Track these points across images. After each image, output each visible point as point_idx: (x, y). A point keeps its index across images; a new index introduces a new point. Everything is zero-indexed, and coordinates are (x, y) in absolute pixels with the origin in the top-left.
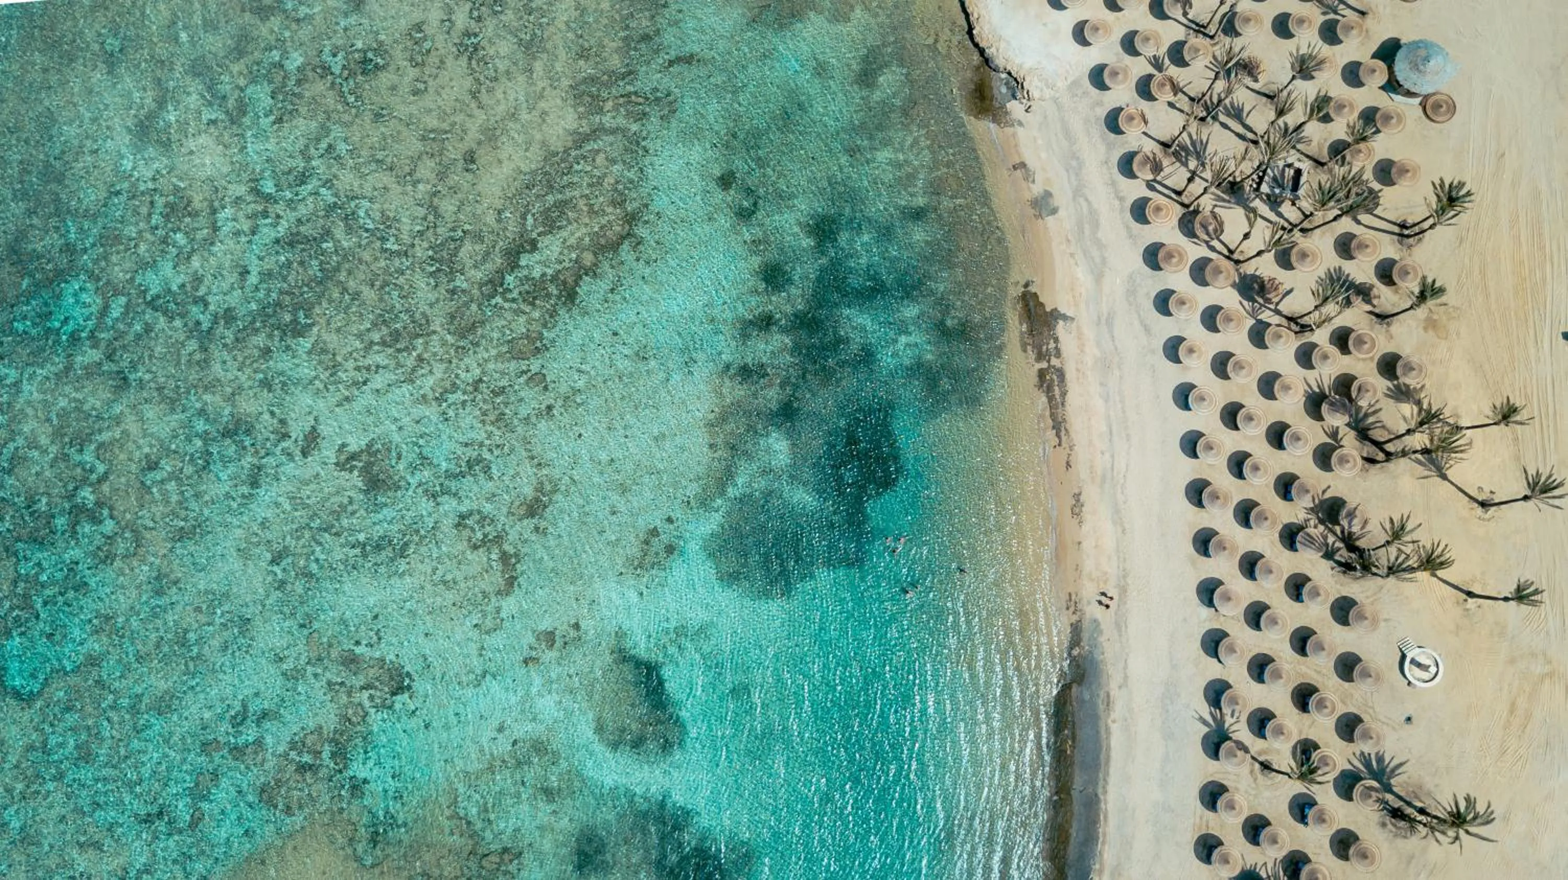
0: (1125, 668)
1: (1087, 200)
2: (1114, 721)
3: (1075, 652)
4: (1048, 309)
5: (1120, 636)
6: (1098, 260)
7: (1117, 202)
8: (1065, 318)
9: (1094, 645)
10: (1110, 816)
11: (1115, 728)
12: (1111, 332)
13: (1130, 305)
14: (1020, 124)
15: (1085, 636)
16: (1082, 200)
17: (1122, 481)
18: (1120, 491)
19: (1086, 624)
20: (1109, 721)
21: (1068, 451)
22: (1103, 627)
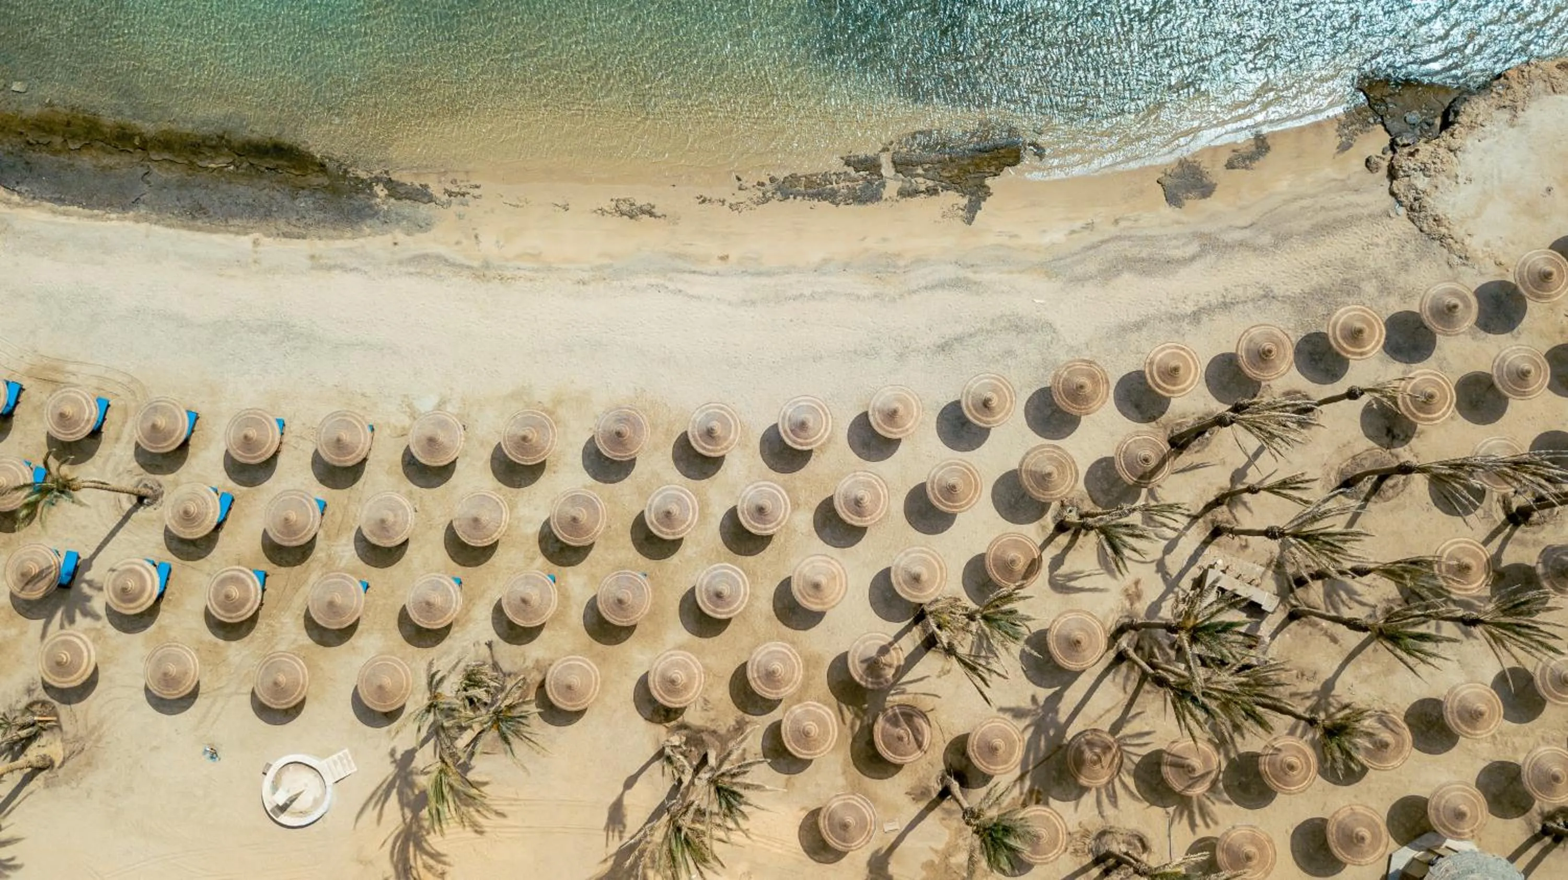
0: (343, 268)
1: (1193, 258)
2: (256, 243)
3: (380, 191)
4: (989, 182)
5: (400, 263)
6: (1079, 270)
7: (1189, 308)
8: (972, 210)
9: (387, 220)
10: (99, 224)
11: (245, 241)
12: (941, 285)
13: (993, 322)
14: (1344, 147)
15: (406, 207)
16: (1194, 248)
17: (671, 286)
18: (653, 281)
19: (424, 210)
20: (256, 235)
21: (731, 200)
22: (420, 236)
